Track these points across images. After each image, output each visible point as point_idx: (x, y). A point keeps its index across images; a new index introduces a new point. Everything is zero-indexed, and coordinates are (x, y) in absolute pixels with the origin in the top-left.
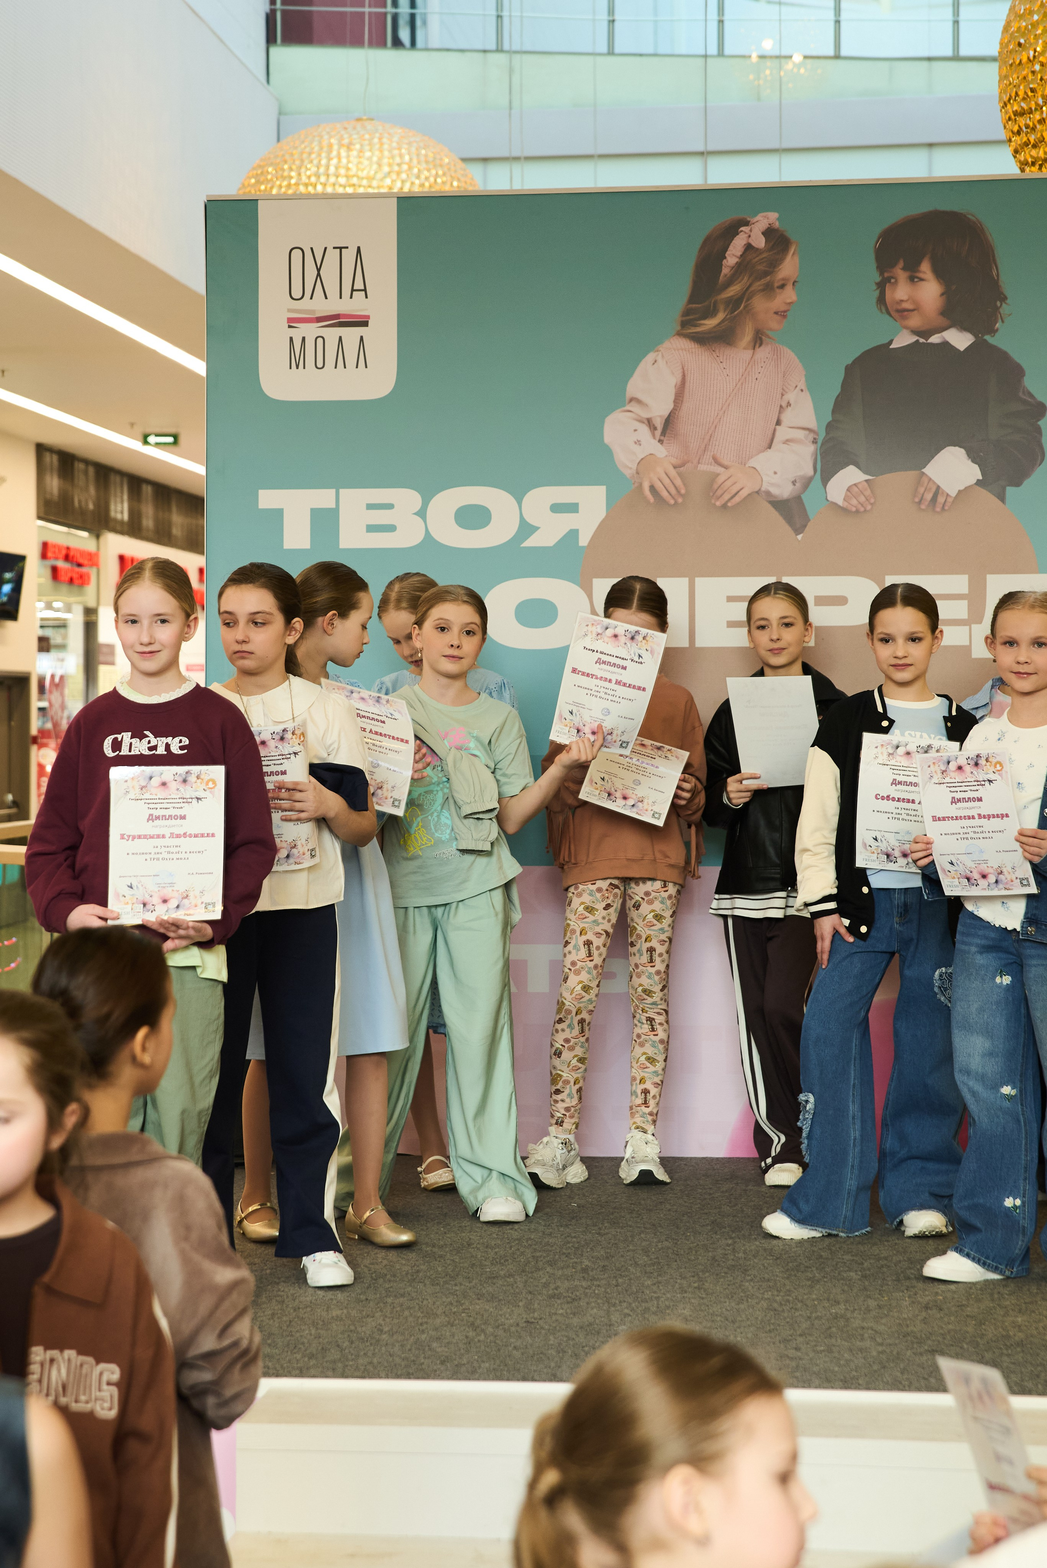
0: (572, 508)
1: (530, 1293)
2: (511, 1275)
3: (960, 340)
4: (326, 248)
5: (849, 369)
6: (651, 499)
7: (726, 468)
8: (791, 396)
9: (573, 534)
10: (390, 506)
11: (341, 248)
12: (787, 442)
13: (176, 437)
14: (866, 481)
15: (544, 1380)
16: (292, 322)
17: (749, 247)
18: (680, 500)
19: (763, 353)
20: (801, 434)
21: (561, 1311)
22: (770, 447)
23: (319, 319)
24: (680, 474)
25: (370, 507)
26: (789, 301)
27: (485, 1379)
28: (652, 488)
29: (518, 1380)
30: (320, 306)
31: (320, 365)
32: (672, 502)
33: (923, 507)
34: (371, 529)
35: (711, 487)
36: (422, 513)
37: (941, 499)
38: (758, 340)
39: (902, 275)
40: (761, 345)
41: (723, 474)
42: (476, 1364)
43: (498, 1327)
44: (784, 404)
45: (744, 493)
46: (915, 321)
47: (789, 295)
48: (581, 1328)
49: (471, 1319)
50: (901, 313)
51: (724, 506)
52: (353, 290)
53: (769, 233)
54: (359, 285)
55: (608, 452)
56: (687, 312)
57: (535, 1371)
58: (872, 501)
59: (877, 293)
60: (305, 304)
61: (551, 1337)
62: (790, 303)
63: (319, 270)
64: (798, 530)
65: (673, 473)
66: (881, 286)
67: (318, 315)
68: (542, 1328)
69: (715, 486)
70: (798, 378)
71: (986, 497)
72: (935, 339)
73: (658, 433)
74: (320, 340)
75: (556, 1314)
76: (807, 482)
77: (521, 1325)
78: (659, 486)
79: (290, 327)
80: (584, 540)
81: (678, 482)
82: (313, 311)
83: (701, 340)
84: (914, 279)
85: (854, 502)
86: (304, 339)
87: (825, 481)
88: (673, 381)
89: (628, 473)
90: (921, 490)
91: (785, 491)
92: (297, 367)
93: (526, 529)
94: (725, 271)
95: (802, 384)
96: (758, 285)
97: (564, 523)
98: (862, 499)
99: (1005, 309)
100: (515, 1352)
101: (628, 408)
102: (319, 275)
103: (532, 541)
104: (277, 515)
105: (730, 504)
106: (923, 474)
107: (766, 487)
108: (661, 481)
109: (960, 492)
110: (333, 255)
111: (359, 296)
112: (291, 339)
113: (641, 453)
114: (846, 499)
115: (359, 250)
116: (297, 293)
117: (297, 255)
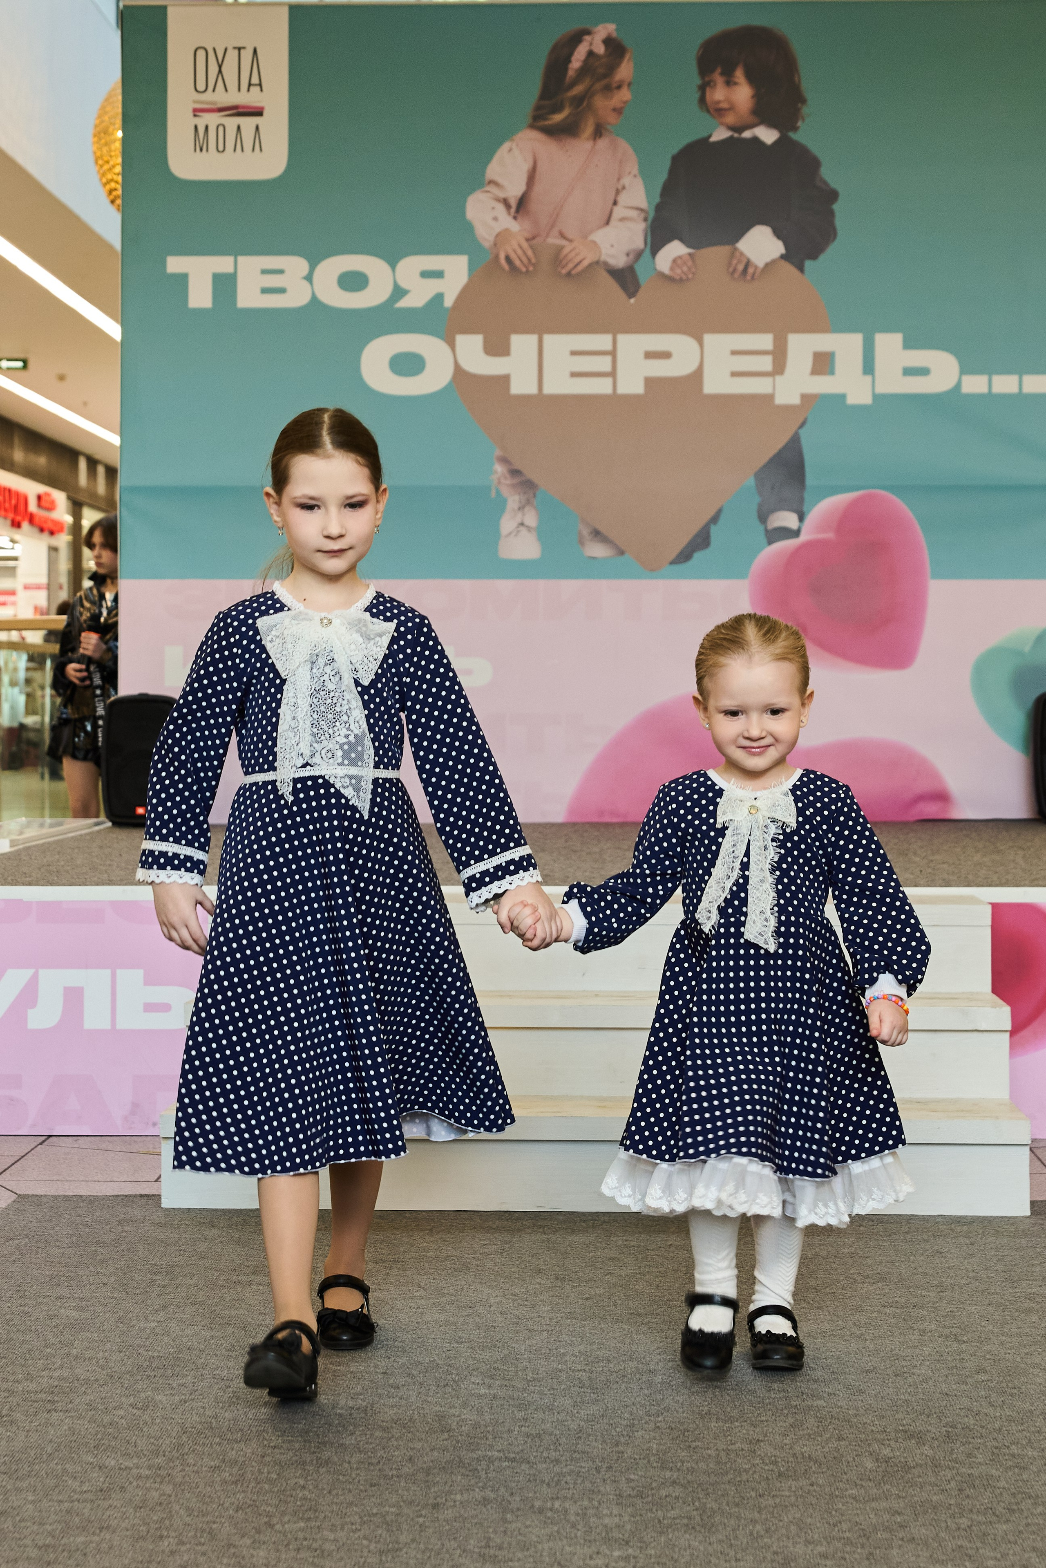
0: (438, 274)
3: (768, 135)
4: (226, 50)
6: (506, 267)
7: (570, 241)
8: (626, 181)
9: (439, 298)
10: (281, 272)
11: (239, 49)
12: (622, 219)
13: (25, 362)
14: (690, 254)
16: (196, 112)
17: (591, 54)
18: (531, 269)
19: (602, 143)
20: (634, 214)
22: (607, 223)
23: (220, 110)
24: (532, 247)
25: (264, 272)
26: (625, 99)
28: (508, 259)
30: (222, 98)
31: (220, 149)
32: (524, 270)
33: (736, 275)
34: (265, 291)
35: (557, 258)
36: (309, 278)
37: (751, 270)
38: (598, 133)
39: (719, 80)
40: (601, 136)
41: (568, 247)
44: (620, 187)
45: (585, 263)
46: (730, 119)
47: (625, 94)
50: (718, 112)
51: (569, 274)
52: (250, 85)
53: (608, 41)
54: (255, 80)
56: (538, 108)
58: (693, 270)
59: (697, 95)
60: (209, 96)
62: (626, 102)
63: (220, 67)
64: (631, 295)
65: (525, 245)
66: (703, 88)
67: (220, 105)
69: (562, 256)
70: (632, 166)
71: (789, 269)
72: (747, 134)
73: (513, 210)
74: (221, 129)
76: (639, 254)
78: (513, 256)
79: (194, 116)
80: (449, 302)
81: (530, 253)
82: (215, 103)
83: (552, 132)
84: (730, 83)
85: (678, 271)
86: (207, 127)
87: (654, 252)
88: (525, 167)
89: (487, 244)
90: (734, 262)
91: (619, 261)
92: (201, 150)
93: (399, 292)
94: (571, 73)
95: (635, 170)
96: (598, 86)
97: (432, 287)
98: (685, 269)
99: (805, 110)
101: (487, 188)
102: (220, 71)
103: (404, 303)
104: (182, 279)
105: (573, 272)
106: (736, 249)
107: (604, 258)
108: (515, 251)
109: (767, 265)
110: (232, 55)
111: (255, 90)
112: (196, 127)
113: (498, 228)
114: (672, 269)
115: (255, 51)
116: (201, 86)
117: (201, 54)
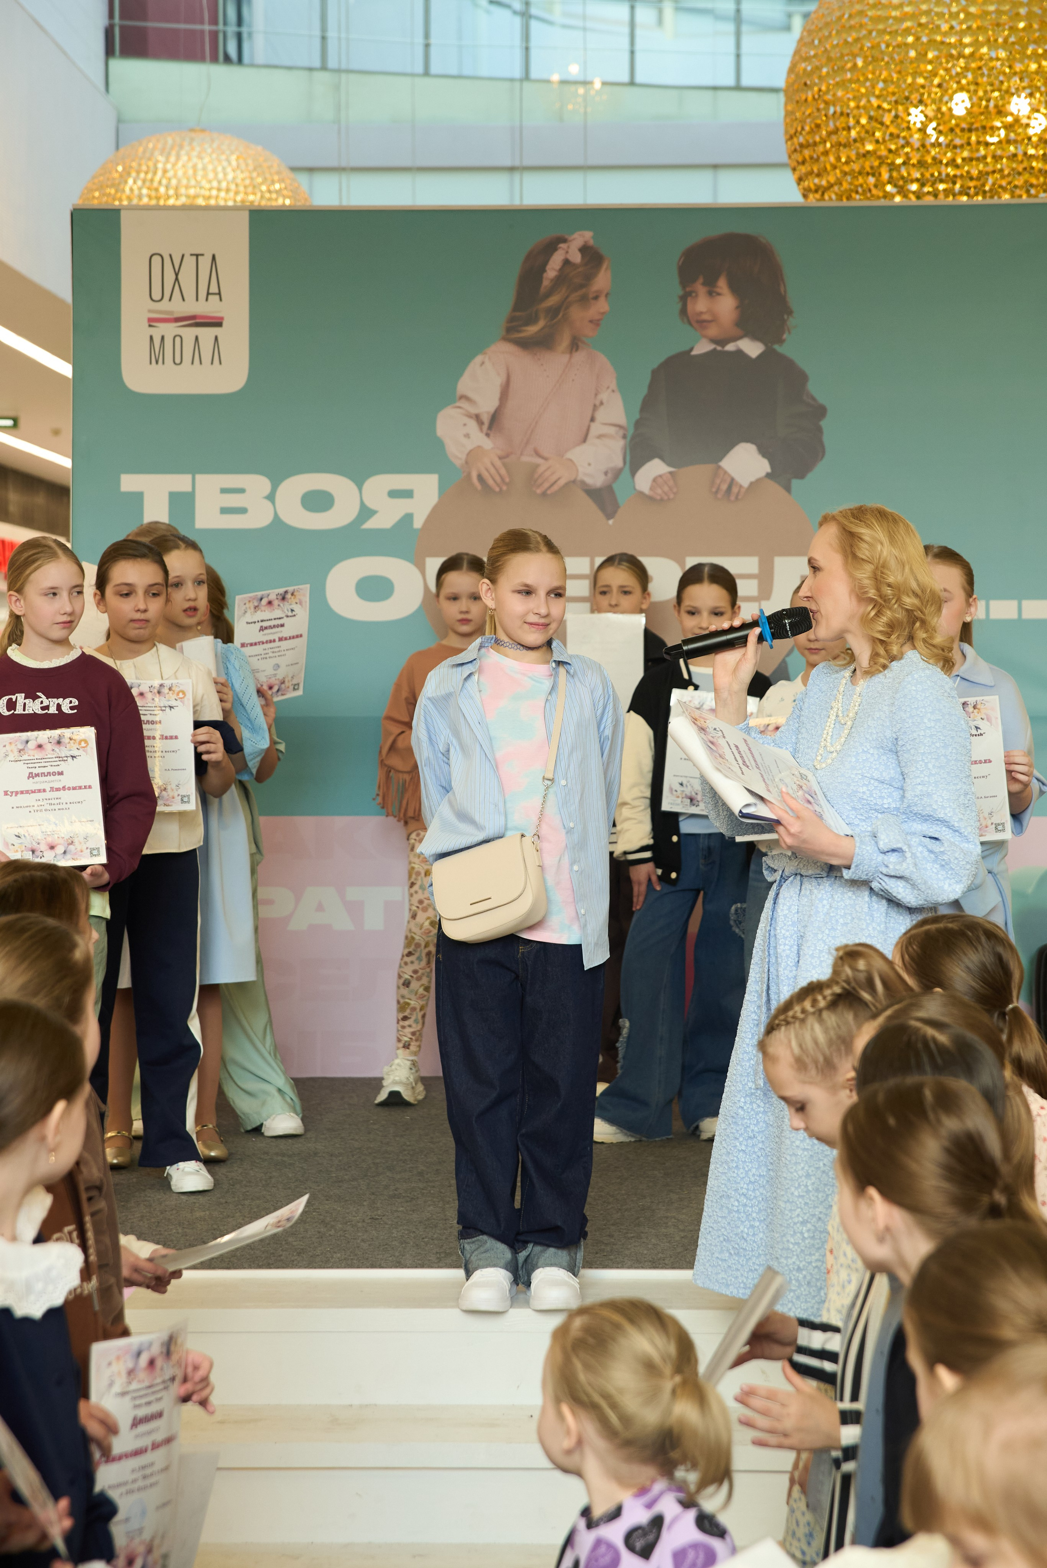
0: (408, 494)
1: (373, 1194)
2: (354, 1179)
3: (752, 349)
4: (183, 256)
5: (655, 373)
6: (479, 486)
7: (546, 459)
8: (604, 396)
9: (408, 518)
10: (242, 491)
11: (197, 256)
12: (600, 437)
13: (16, 421)
14: (671, 473)
15: (391, 1267)
16: (152, 322)
17: (567, 262)
18: (504, 488)
19: (579, 357)
20: (612, 430)
21: (401, 1209)
22: (585, 440)
23: (177, 320)
24: (505, 465)
25: (224, 491)
26: (602, 310)
27: (338, 1267)
28: (480, 478)
29: (367, 1267)
30: (178, 307)
31: (178, 360)
32: (497, 489)
33: (719, 496)
34: (224, 511)
35: (532, 477)
36: (271, 497)
37: (735, 490)
38: (575, 345)
39: (700, 289)
40: (577, 350)
41: (543, 465)
42: (329, 1255)
43: (346, 1223)
44: (598, 403)
45: (562, 482)
46: (713, 331)
47: (602, 305)
48: (420, 1222)
49: (322, 1217)
50: (700, 324)
51: (544, 494)
52: (208, 294)
53: (585, 250)
54: (214, 289)
55: (439, 444)
56: (511, 319)
57: (382, 1259)
58: (675, 490)
59: (679, 306)
60: (165, 305)
61: (394, 1231)
62: (603, 313)
63: (177, 275)
64: (609, 516)
65: (498, 463)
66: (684, 299)
67: (176, 315)
68: (386, 1224)
69: (536, 476)
70: (610, 380)
72: (730, 347)
73: (485, 427)
74: (178, 339)
75: (397, 1211)
76: (618, 473)
77: (366, 1221)
78: (486, 475)
79: (150, 326)
80: (418, 523)
81: (503, 471)
82: (171, 313)
83: (525, 344)
84: (712, 293)
85: (659, 491)
86: (163, 338)
87: (634, 472)
88: (498, 381)
89: (458, 463)
90: (718, 481)
91: (597, 480)
92: (157, 362)
93: (366, 513)
94: (546, 283)
95: (613, 385)
96: (575, 296)
97: (402, 507)
98: (666, 489)
99: (791, 321)
100: (362, 1244)
101: (458, 404)
102: (177, 279)
103: (370, 524)
104: (137, 498)
105: (549, 492)
106: (719, 467)
107: (581, 477)
108: (487, 470)
109: (752, 484)
110: (190, 262)
111: (214, 299)
112: (151, 337)
113: (469, 445)
114: (651, 489)
115: (214, 257)
116: (157, 295)
117: (156, 260)
